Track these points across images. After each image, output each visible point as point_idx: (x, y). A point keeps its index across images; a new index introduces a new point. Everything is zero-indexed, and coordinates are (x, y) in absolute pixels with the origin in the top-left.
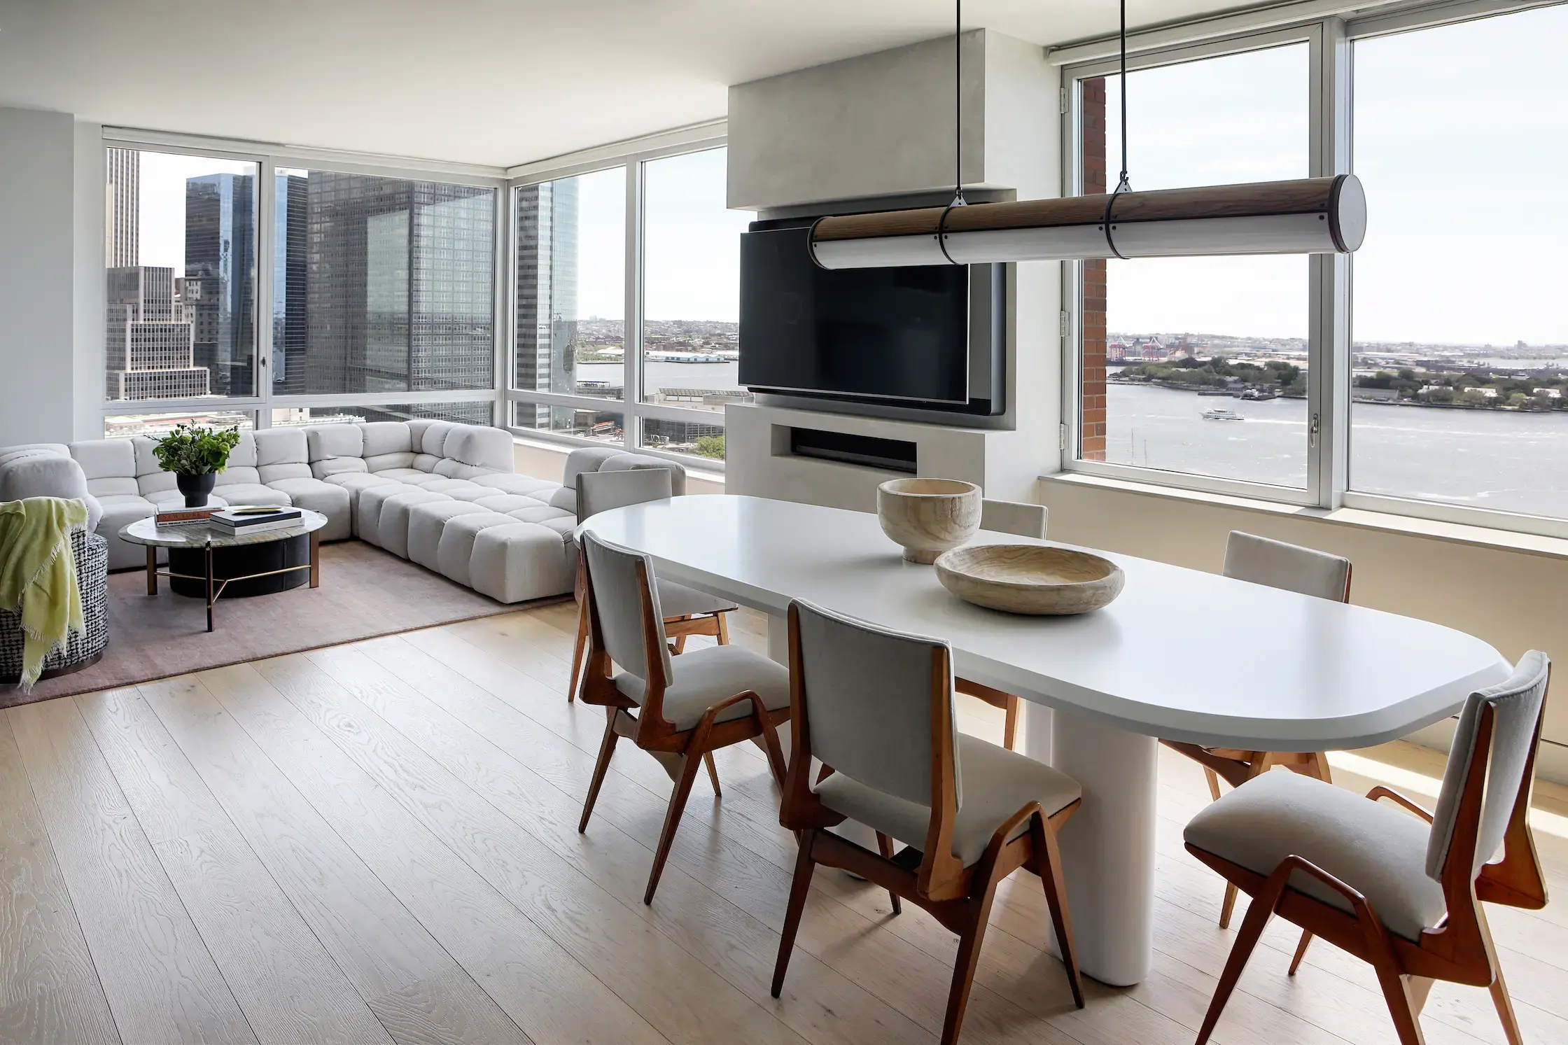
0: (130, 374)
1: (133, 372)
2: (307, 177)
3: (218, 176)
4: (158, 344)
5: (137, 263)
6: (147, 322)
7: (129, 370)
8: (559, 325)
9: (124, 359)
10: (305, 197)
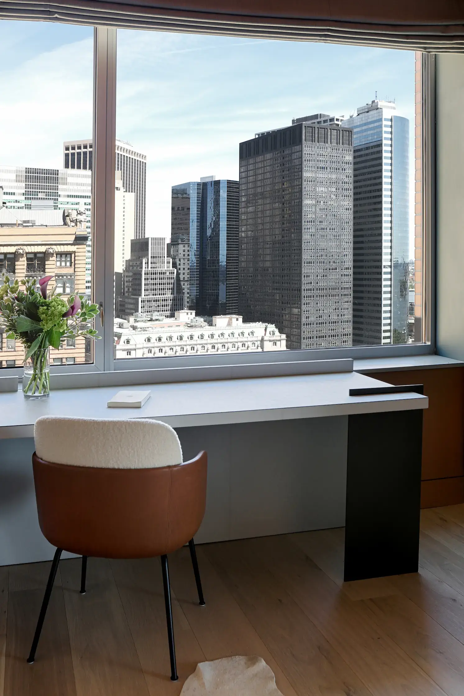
0: (144, 298)
1: (145, 297)
2: (238, 180)
3: (189, 184)
4: (158, 281)
5: (144, 236)
6: (152, 269)
7: (143, 296)
8: (397, 266)
9: (140, 290)
10: (238, 192)
